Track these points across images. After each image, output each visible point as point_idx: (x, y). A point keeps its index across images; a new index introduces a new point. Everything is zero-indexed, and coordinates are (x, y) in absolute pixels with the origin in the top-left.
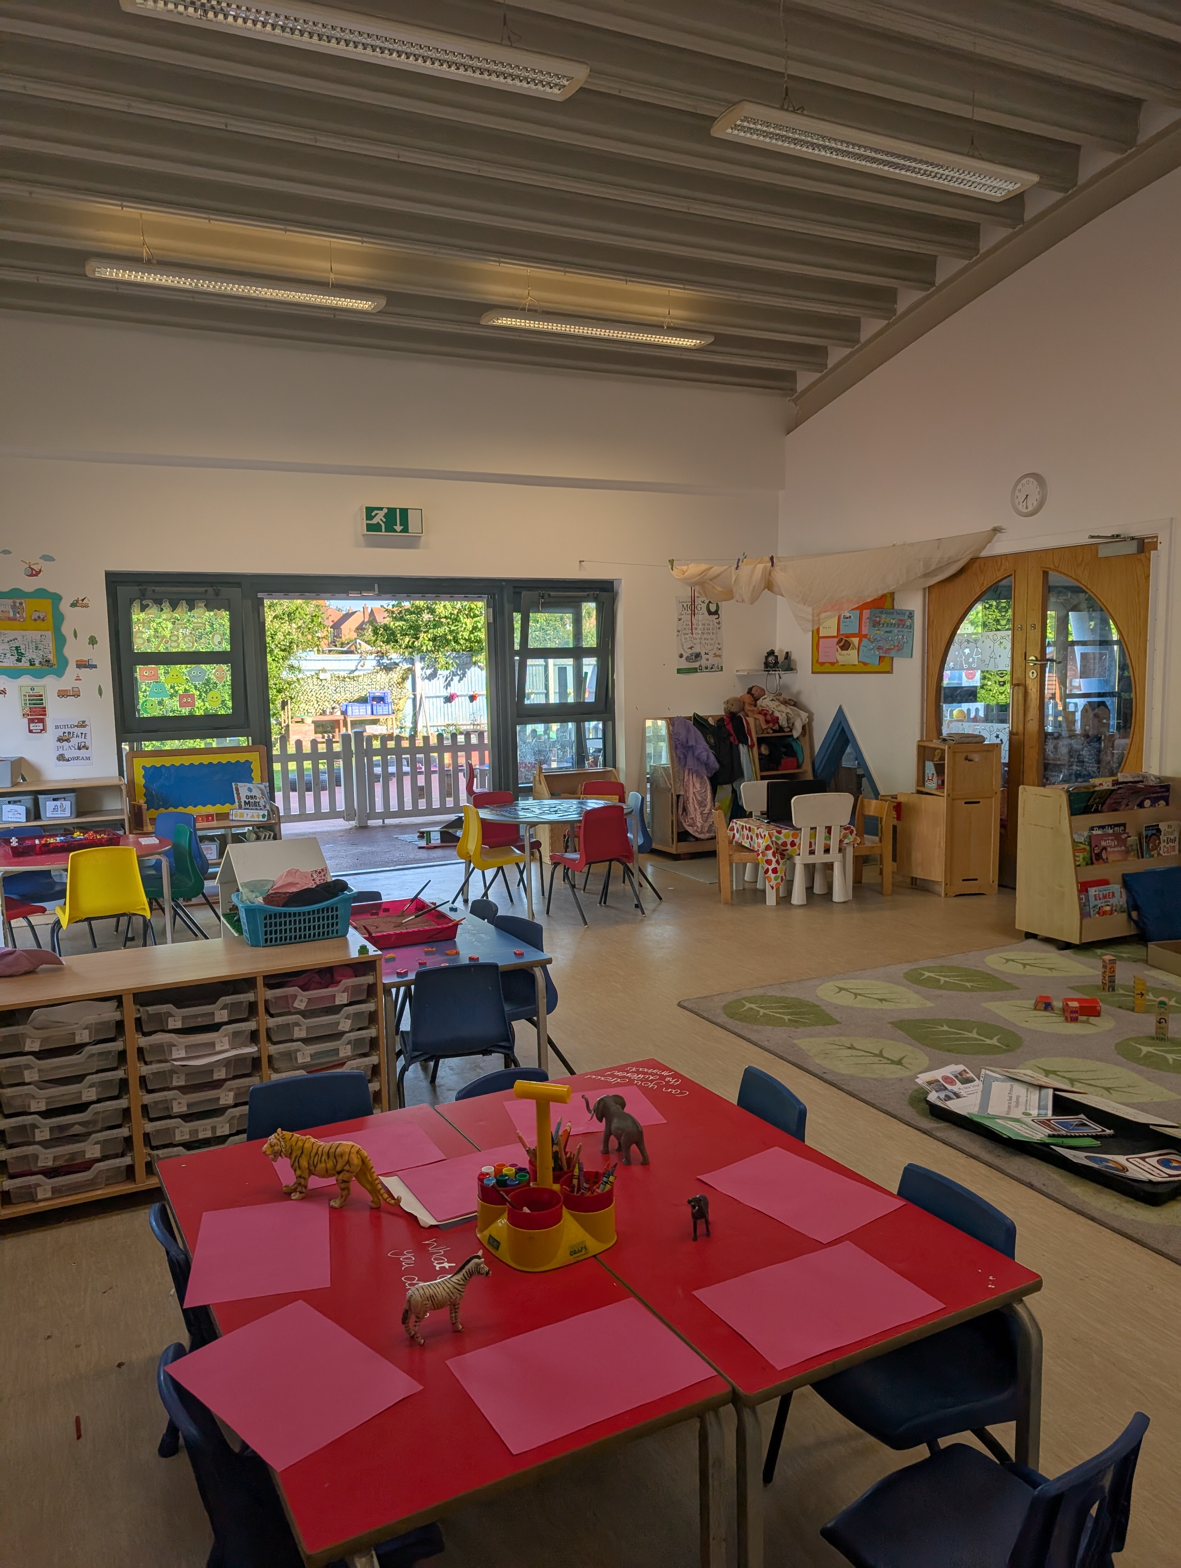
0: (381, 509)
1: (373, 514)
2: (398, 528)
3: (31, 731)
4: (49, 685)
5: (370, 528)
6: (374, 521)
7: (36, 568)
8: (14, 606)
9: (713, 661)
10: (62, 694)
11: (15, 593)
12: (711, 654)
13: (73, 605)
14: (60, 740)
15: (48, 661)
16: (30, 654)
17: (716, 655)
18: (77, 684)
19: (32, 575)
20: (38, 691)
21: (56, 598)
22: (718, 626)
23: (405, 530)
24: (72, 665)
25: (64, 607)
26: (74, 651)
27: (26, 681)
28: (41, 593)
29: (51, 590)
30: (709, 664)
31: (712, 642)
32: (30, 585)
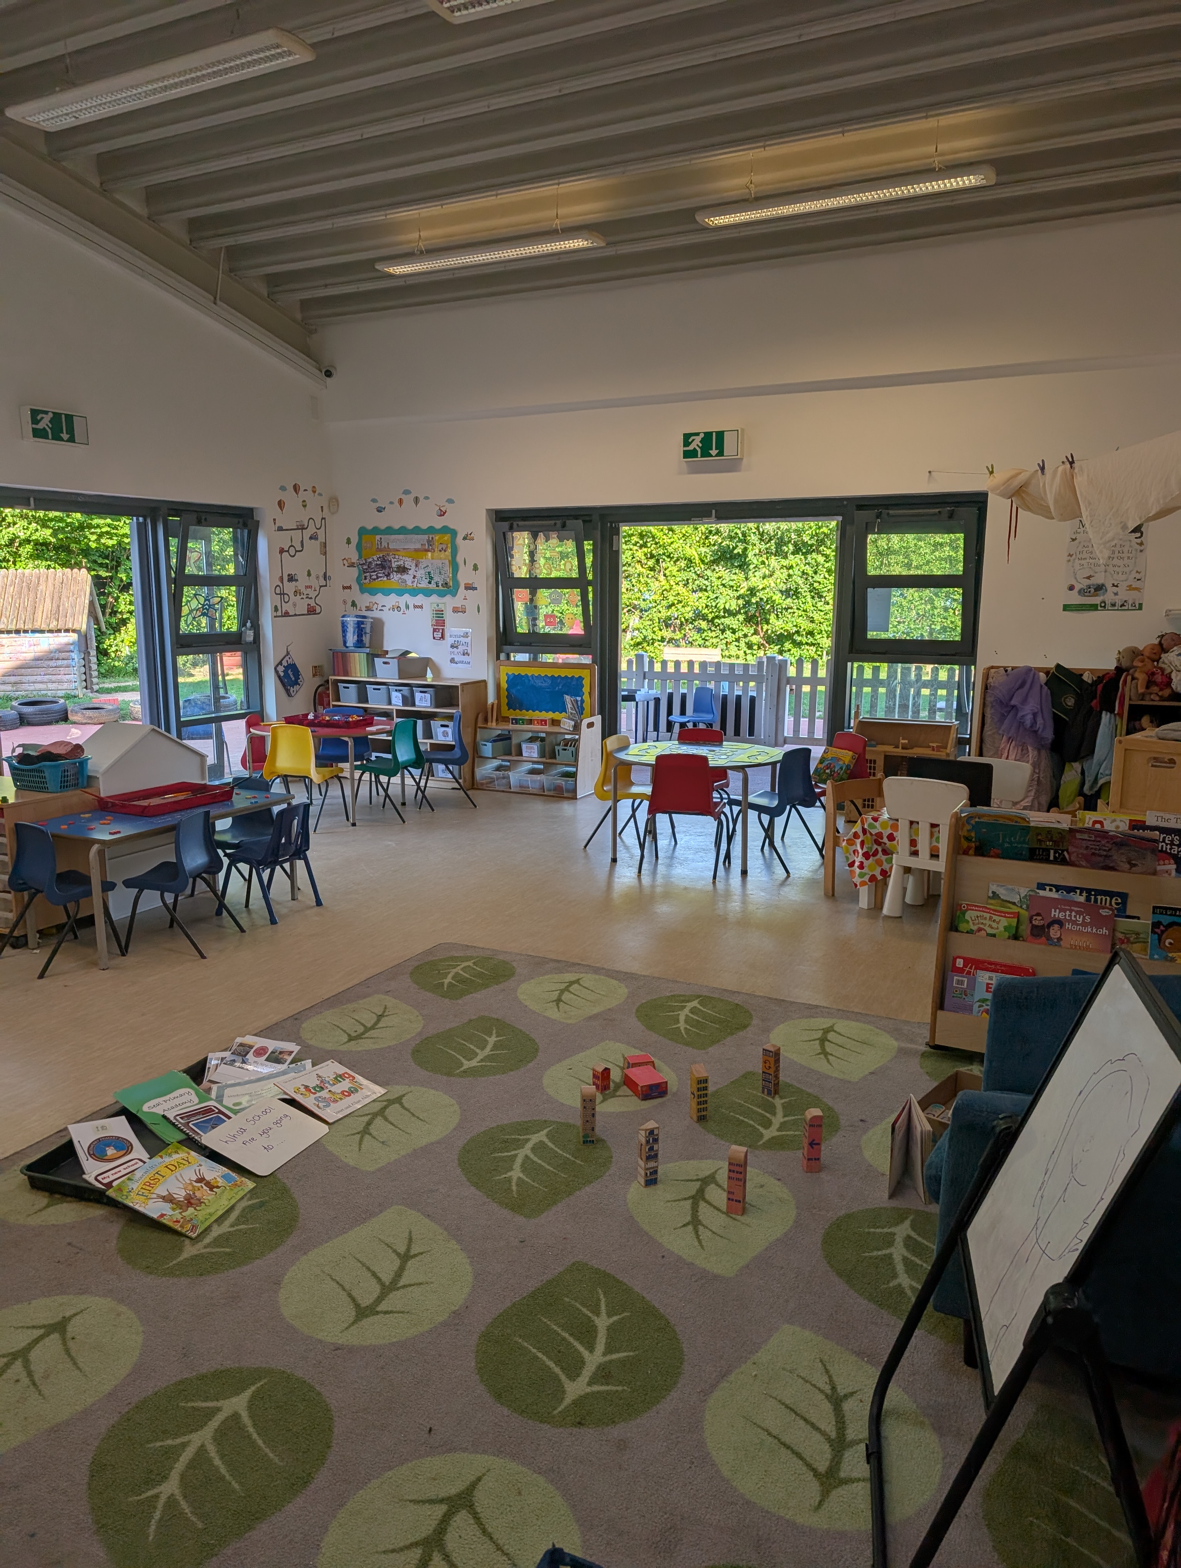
0: (697, 434)
1: (690, 440)
2: (714, 452)
3: (434, 638)
4: (448, 602)
5: (687, 454)
6: (691, 448)
7: (443, 509)
8: (428, 541)
9: (1124, 595)
10: (456, 610)
11: (431, 530)
12: (1123, 586)
13: (465, 538)
14: (452, 646)
15: (446, 584)
16: (436, 578)
17: (1130, 588)
18: (464, 602)
19: (441, 515)
20: (441, 607)
21: (454, 533)
22: (1138, 547)
23: (721, 453)
24: (462, 587)
25: (459, 540)
26: (465, 576)
27: (434, 598)
28: (445, 530)
29: (452, 527)
30: (1118, 600)
31: (1127, 570)
32: (439, 523)
